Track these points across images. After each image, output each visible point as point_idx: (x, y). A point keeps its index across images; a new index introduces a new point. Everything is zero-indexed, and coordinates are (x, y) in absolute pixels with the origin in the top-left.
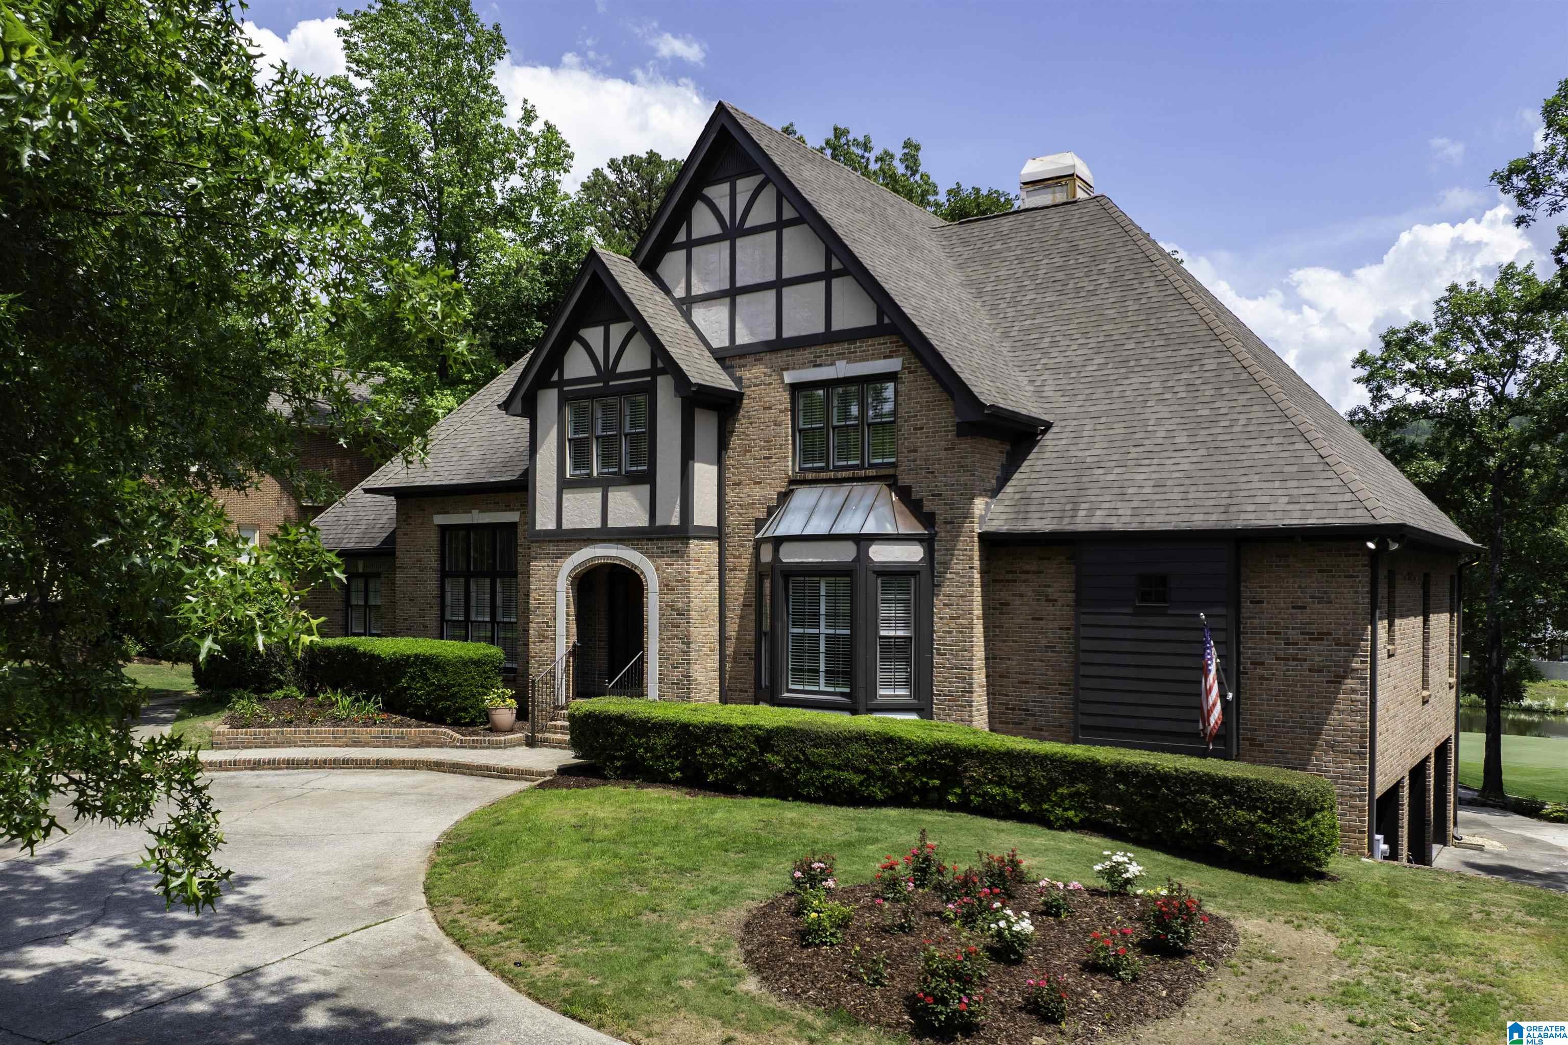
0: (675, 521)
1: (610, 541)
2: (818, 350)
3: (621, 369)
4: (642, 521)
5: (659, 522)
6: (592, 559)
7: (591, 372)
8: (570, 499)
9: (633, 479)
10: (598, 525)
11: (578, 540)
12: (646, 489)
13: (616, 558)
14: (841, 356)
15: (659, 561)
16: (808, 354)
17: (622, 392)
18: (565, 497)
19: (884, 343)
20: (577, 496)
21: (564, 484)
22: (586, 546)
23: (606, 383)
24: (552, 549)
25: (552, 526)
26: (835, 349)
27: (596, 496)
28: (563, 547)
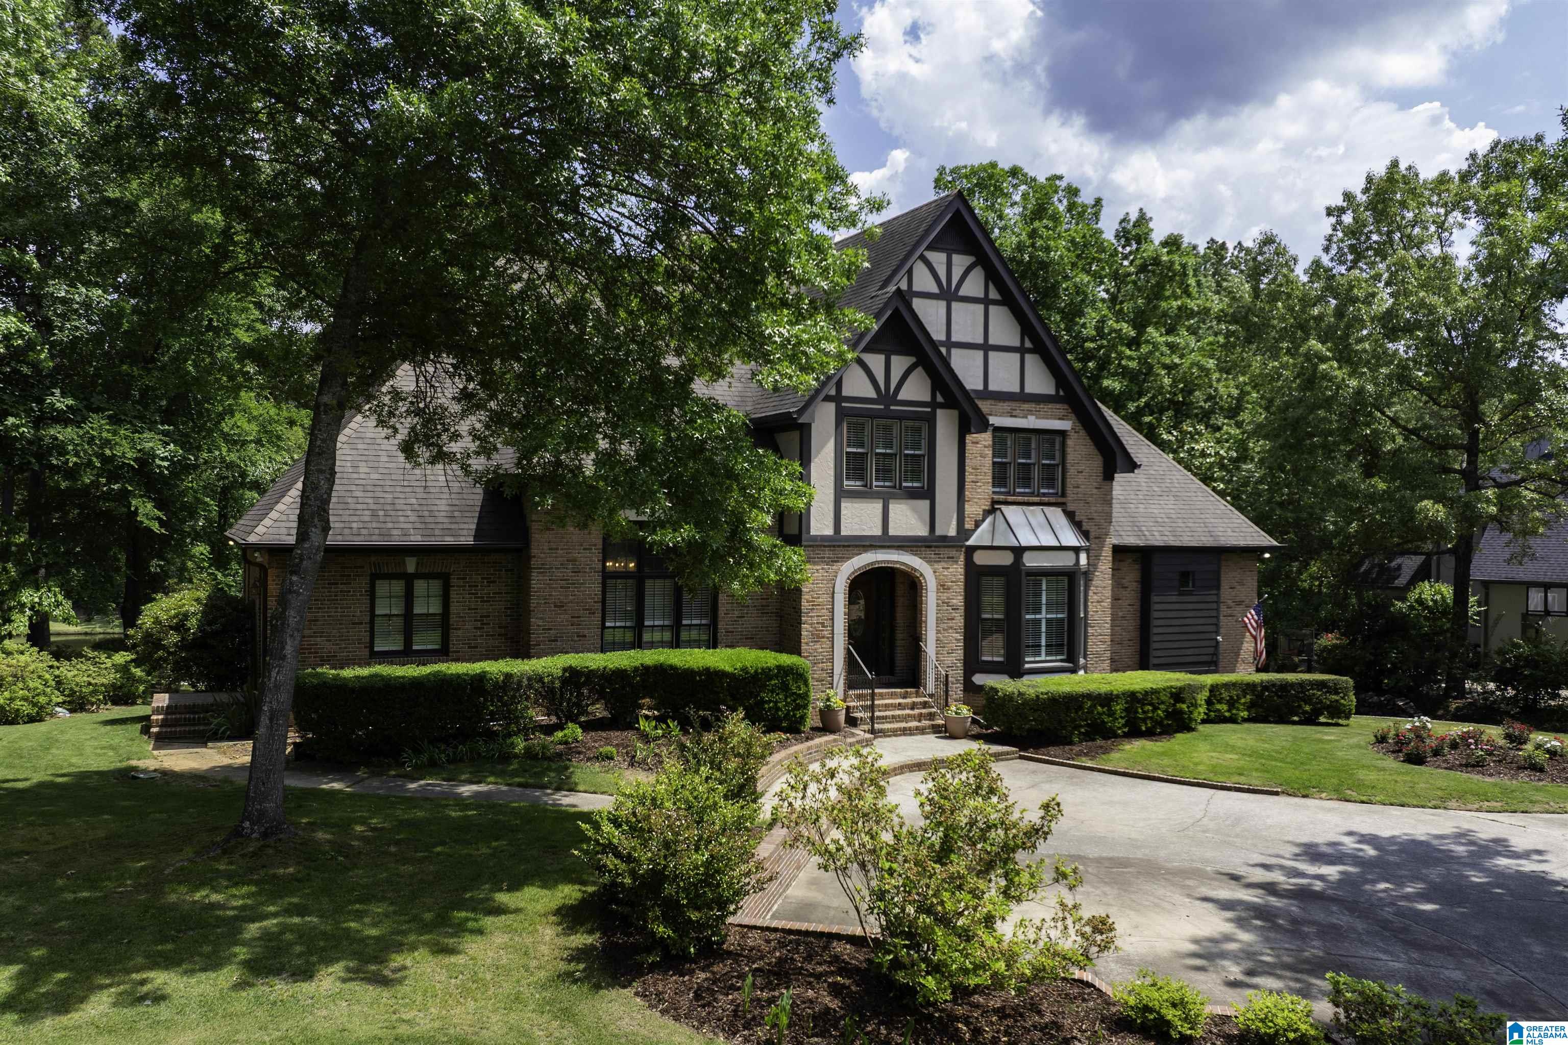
0: (952, 532)
1: (889, 547)
2: (1014, 405)
3: (902, 396)
4: (922, 531)
5: (939, 532)
6: (872, 563)
7: (872, 394)
8: (848, 507)
9: (913, 495)
10: (878, 532)
11: (856, 546)
12: (926, 504)
13: (897, 562)
14: (1030, 412)
15: (936, 566)
16: (1006, 406)
17: (901, 417)
18: (843, 505)
19: (1061, 408)
20: (856, 505)
21: (840, 494)
22: (865, 551)
23: (887, 407)
24: (827, 553)
25: (829, 531)
26: (1026, 406)
27: (876, 507)
28: (840, 552)
